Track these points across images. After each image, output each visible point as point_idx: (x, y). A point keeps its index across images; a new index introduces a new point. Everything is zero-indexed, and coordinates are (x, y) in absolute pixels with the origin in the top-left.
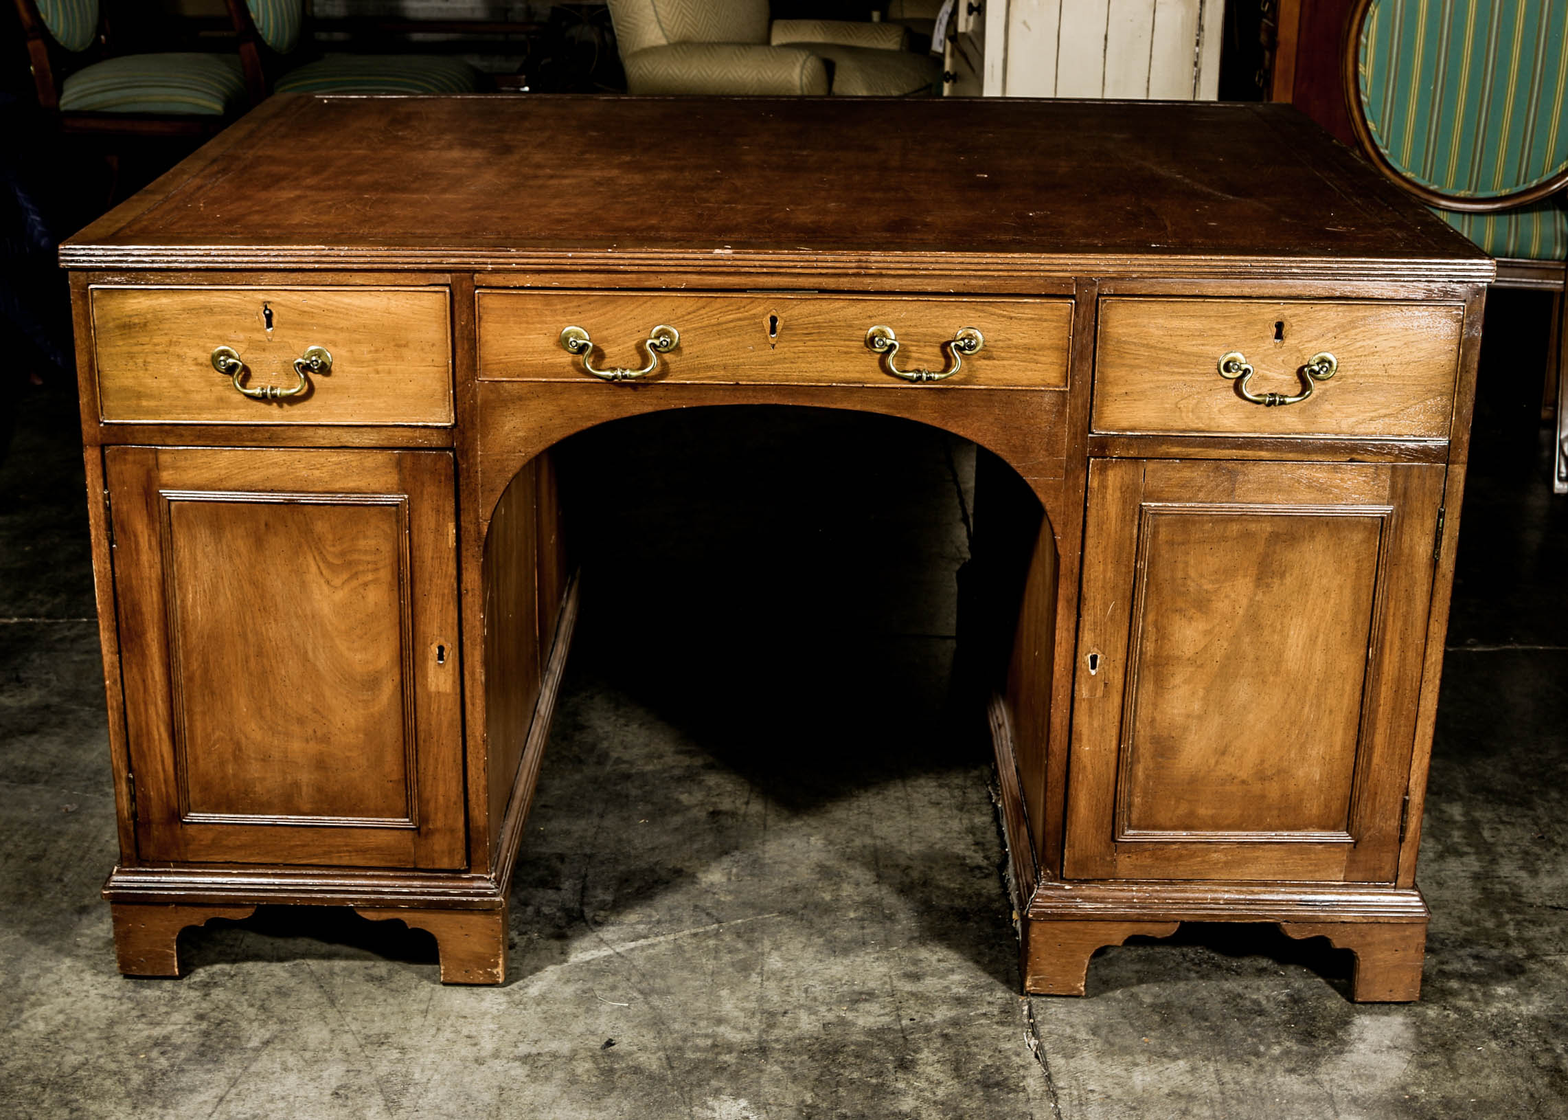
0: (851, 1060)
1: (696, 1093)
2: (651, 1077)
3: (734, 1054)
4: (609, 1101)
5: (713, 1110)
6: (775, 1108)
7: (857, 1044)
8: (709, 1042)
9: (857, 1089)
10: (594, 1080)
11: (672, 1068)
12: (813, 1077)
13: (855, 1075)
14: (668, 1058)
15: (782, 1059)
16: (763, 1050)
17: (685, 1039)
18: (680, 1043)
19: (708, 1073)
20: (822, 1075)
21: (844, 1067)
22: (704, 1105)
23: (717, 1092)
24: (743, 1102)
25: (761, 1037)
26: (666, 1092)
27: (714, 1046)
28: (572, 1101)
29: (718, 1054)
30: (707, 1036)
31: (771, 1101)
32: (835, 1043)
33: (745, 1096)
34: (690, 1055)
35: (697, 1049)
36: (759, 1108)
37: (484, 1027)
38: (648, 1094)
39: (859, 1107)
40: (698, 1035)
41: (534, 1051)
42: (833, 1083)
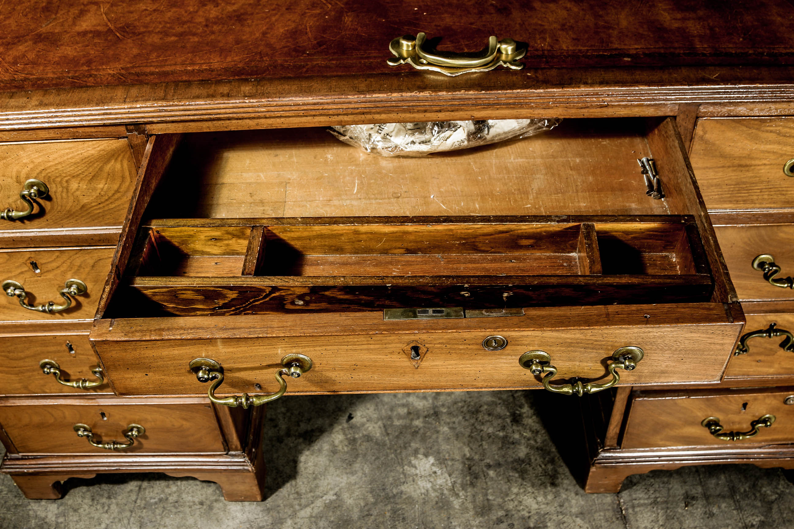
0: (486, 418)
1: (404, 454)
2: (377, 443)
3: (421, 420)
4: (357, 466)
5: (416, 467)
6: (450, 463)
7: (488, 404)
8: (406, 410)
9: (493, 442)
10: (346, 449)
11: (388, 434)
12: (467, 434)
13: (491, 430)
14: (385, 426)
15: (448, 420)
16: (436, 414)
17: (392, 410)
18: (390, 413)
19: (409, 437)
20: (472, 432)
21: (483, 424)
22: (410, 464)
23: (416, 452)
24: (431, 460)
25: (433, 403)
26: (387, 455)
27: (409, 413)
28: (337, 468)
29: (412, 420)
30: (403, 405)
31: (447, 457)
32: (475, 403)
33: (432, 454)
34: (397, 423)
35: (400, 417)
36: (441, 463)
37: (279, 411)
38: (378, 458)
39: (496, 457)
40: (399, 405)
41: (309, 428)
42: (479, 438)
